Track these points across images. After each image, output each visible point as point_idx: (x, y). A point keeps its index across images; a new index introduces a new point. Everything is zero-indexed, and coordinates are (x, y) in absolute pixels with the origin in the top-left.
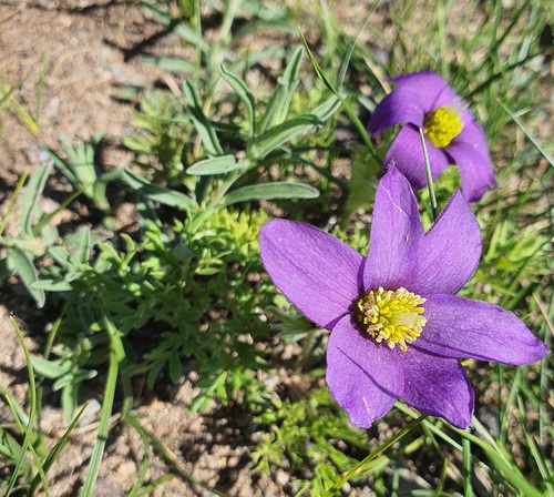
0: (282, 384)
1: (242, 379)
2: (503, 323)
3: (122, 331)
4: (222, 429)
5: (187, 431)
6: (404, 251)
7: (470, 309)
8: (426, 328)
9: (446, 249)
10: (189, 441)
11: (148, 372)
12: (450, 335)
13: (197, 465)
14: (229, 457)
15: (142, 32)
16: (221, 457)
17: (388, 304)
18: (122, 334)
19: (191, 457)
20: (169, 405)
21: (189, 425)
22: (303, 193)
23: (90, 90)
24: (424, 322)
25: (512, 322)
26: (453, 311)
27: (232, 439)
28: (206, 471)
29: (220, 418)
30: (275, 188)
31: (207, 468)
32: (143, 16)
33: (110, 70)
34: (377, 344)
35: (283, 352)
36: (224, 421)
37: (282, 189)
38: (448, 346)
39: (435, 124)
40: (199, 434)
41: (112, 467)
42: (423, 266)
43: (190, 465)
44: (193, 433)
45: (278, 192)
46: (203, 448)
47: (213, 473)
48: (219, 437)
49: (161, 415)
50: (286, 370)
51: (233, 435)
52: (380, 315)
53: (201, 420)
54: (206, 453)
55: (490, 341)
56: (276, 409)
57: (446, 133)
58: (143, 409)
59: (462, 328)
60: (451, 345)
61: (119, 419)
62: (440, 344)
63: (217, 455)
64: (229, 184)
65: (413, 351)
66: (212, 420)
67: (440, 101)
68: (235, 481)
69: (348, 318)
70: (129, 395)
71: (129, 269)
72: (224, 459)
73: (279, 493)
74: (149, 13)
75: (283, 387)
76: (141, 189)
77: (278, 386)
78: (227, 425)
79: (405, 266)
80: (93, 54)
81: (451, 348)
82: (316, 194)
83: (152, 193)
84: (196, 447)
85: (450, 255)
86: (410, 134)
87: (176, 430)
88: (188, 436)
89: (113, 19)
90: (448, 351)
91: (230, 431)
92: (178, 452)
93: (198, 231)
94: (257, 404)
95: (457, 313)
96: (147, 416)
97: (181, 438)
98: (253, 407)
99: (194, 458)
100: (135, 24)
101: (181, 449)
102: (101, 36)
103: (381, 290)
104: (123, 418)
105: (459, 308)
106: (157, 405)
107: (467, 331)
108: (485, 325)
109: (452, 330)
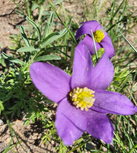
0: (53, 115)
1: (39, 115)
2: (122, 100)
3: (3, 101)
4: (36, 128)
5: (26, 129)
6: (86, 74)
7: (111, 95)
8: (95, 102)
9: (102, 73)
10: (26, 131)
11: (11, 113)
12: (103, 104)
13: (29, 139)
14: (38, 136)
15: (18, 21)
16: (35, 136)
17: (80, 94)
18: (3, 102)
19: (27, 136)
20: (21, 121)
21: (26, 127)
22: (56, 58)
23: (4, 35)
24: (94, 100)
25: (125, 99)
26: (105, 96)
27: (38, 131)
28: (31, 140)
29: (35, 125)
30: (48, 57)
31: (31, 139)
32: (19, 17)
33: (10, 31)
34: (77, 109)
35: (53, 105)
36: (36, 126)
37: (49, 57)
39: (96, 35)
40: (29, 129)
41: (5, 139)
42: (93, 79)
43: (27, 138)
44: (28, 129)
45: (48, 58)
46: (30, 133)
47: (33, 141)
48: (35, 130)
49: (19, 124)
50: (54, 111)
51: (39, 130)
52: (78, 98)
53: (30, 125)
54: (31, 135)
55: (118, 106)
56: (49, 124)
57: (99, 38)
58: (14, 122)
59: (108, 102)
60: (104, 108)
61: (7, 125)
62: (100, 108)
63: (34, 135)
64: (34, 56)
65: (90, 110)
66: (33, 125)
67: (97, 29)
68: (40, 143)
69: (66, 99)
70: (8, 119)
71: (4, 83)
72: (36, 137)
73: (52, 147)
74: (20, 16)
75: (53, 116)
76: (8, 58)
77: (52, 116)
78: (37, 127)
80: (5, 27)
82: (60, 59)
83: (11, 60)
84: (28, 133)
85: (103, 75)
86: (88, 38)
87: (23, 128)
88: (26, 130)
89: (11, 18)
90: (103, 111)
91: (38, 129)
92: (23, 135)
93: (25, 71)
94: (44, 122)
95: (106, 96)
96: (15, 124)
97: (24, 131)
98: (43, 123)
99: (28, 136)
100: (17, 19)
101: (24, 134)
102: (8, 22)
103: (78, 88)
104: (8, 125)
105: (107, 95)
106: (18, 121)
107: (109, 103)
108: (116, 100)
109: (104, 103)
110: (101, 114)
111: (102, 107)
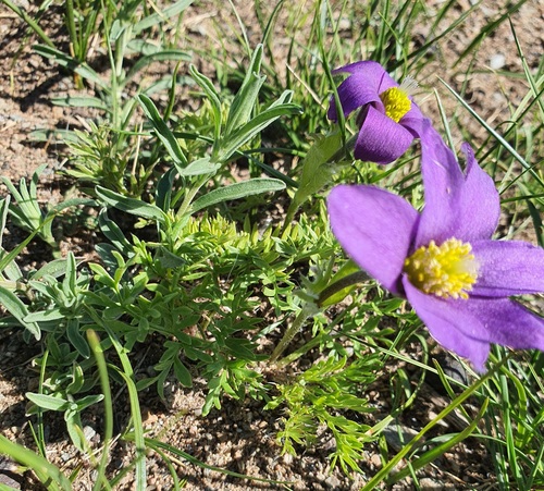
2: (534, 258)
4: (219, 427)
10: (191, 445)
12: (495, 277)
16: (225, 453)
18: (128, 351)
22: (272, 186)
26: (491, 255)
27: (231, 434)
29: (215, 417)
30: (244, 187)
36: (219, 419)
37: (249, 186)
38: (496, 288)
40: (199, 436)
45: (246, 190)
46: (207, 448)
48: (219, 435)
49: (157, 427)
51: (231, 430)
53: (197, 423)
54: (211, 453)
57: (400, 110)
59: (503, 269)
62: (489, 287)
63: (221, 452)
64: (196, 191)
66: (207, 421)
67: (384, 84)
72: (229, 454)
75: (265, 376)
76: (118, 204)
78: (223, 422)
79: (449, 217)
81: (501, 288)
82: (284, 187)
84: (200, 449)
88: (189, 441)
90: (499, 292)
91: (227, 427)
92: (183, 459)
95: (494, 257)
99: (202, 458)
100: (24, 73)
107: (508, 271)
108: (520, 263)
109: (495, 273)
110: (496, 301)
111: (494, 285)
